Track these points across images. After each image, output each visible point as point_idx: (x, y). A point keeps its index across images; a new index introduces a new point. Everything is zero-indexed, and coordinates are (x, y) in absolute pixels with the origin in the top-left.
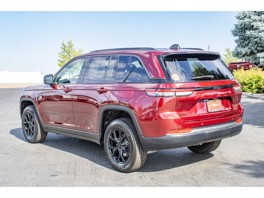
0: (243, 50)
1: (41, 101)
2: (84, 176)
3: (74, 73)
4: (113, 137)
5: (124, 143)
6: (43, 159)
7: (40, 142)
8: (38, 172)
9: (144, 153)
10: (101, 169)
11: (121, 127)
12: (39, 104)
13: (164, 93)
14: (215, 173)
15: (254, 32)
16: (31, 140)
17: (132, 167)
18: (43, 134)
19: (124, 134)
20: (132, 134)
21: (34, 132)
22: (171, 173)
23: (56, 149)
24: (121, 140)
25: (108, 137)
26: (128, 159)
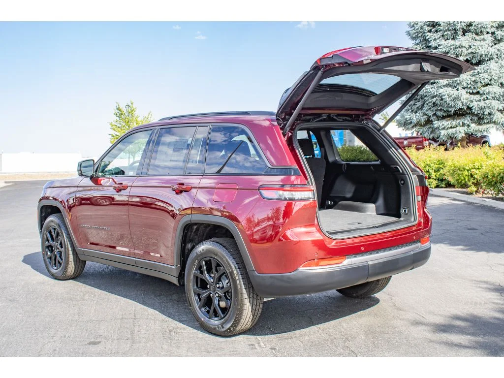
0: (414, 116)
1: (74, 206)
2: (148, 345)
3: (136, 155)
4: (202, 273)
5: (221, 282)
6: (76, 310)
7: (74, 278)
8: (67, 336)
9: (258, 301)
10: (180, 329)
11: (216, 255)
12: (70, 211)
13: (293, 193)
14: (386, 335)
15: (432, 88)
16: (56, 275)
17: (236, 327)
18: (78, 264)
19: (221, 267)
20: (235, 267)
21: (62, 259)
22: (307, 337)
23: (99, 291)
24: (216, 277)
25: (191, 272)
26: (229, 312)
